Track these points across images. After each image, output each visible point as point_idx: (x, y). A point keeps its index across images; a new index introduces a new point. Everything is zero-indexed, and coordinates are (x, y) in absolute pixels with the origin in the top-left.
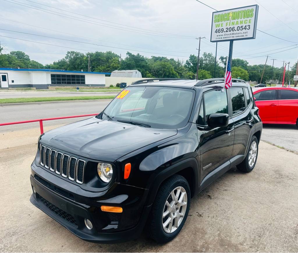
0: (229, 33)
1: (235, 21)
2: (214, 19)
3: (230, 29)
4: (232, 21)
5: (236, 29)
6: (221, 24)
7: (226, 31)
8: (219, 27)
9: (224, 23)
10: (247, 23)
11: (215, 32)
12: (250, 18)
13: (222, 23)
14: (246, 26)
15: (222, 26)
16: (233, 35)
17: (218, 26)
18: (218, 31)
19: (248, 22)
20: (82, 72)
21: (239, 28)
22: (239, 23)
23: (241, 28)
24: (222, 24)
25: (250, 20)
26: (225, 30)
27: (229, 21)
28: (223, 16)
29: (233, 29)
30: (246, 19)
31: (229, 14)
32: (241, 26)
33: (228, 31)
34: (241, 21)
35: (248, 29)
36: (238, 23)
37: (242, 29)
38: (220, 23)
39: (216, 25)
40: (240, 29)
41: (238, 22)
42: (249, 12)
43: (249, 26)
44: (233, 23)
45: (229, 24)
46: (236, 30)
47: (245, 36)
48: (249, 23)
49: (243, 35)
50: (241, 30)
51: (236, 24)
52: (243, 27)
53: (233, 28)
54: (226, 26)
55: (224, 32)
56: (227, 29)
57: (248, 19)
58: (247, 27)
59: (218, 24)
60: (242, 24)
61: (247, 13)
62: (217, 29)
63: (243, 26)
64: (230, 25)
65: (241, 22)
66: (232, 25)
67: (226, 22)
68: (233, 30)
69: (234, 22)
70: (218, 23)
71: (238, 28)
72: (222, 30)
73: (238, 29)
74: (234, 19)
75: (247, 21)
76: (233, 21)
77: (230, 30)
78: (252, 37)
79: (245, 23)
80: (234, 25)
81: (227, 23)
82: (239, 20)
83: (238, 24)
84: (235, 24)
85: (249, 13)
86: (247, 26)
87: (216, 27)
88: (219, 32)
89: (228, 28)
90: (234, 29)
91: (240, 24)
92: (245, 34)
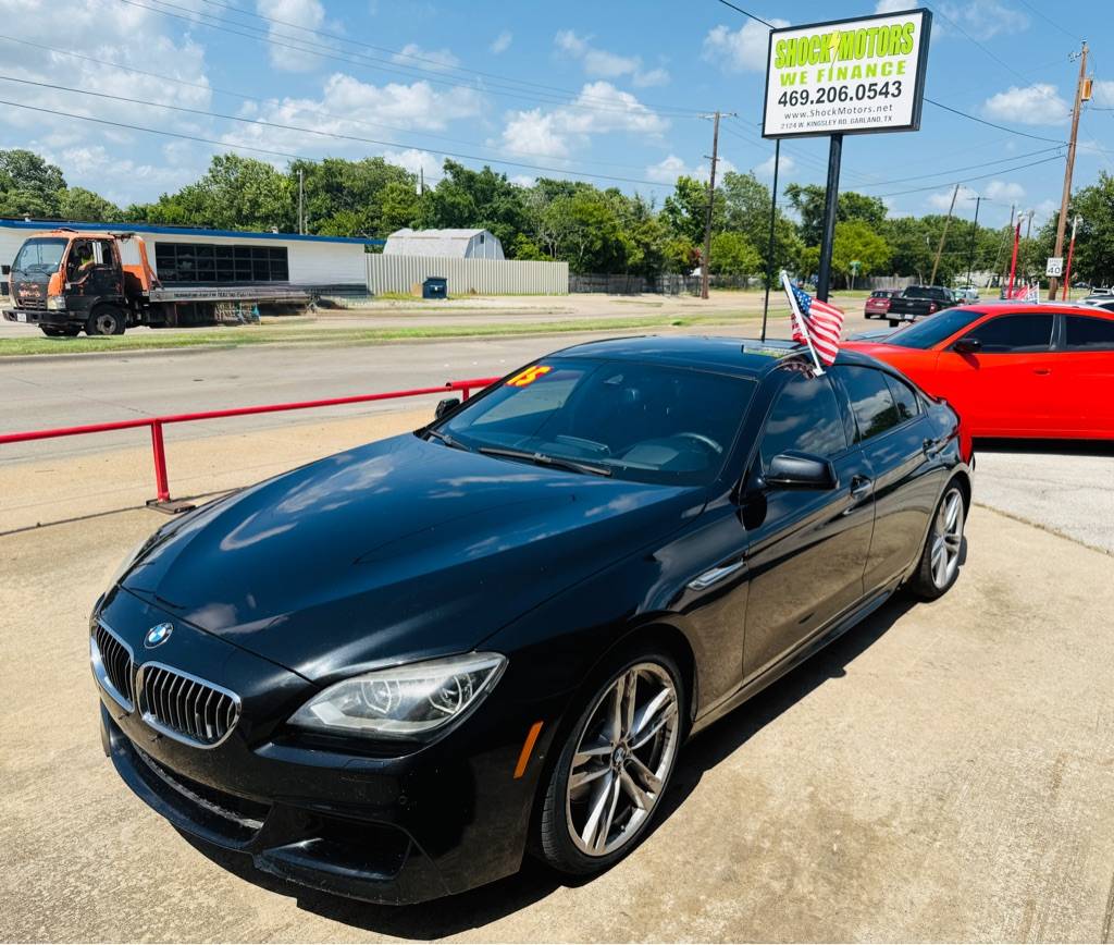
0: (827, 106)
1: (850, 64)
2: (774, 56)
3: (832, 91)
4: (838, 64)
5: (851, 92)
6: (798, 76)
7: (819, 101)
8: (792, 83)
9: (811, 70)
10: (890, 72)
11: (780, 102)
12: (901, 57)
13: (803, 69)
14: (887, 84)
15: (802, 82)
16: (842, 117)
17: (790, 79)
18: (788, 99)
19: (895, 69)
20: (275, 237)
21: (863, 92)
22: (864, 72)
23: (870, 90)
24: (802, 73)
25: (900, 63)
26: (814, 96)
27: (830, 64)
28: (806, 48)
29: (841, 94)
30: (887, 58)
31: (827, 37)
32: (871, 85)
33: (823, 102)
34: (869, 66)
35: (893, 95)
36: (859, 72)
37: (872, 94)
38: (797, 69)
39: (782, 76)
40: (867, 94)
41: (859, 67)
42: (899, 32)
43: (897, 85)
44: (842, 73)
45: (826, 73)
46: (851, 99)
47: (883, 119)
48: (899, 72)
49: (875, 115)
50: (869, 97)
51: (853, 77)
52: (878, 88)
53: (844, 90)
54: (819, 80)
55: (812, 102)
56: (821, 92)
57: (895, 60)
58: (892, 89)
59: (789, 75)
60: (874, 75)
61: (893, 39)
62: (785, 93)
63: (876, 85)
64: (830, 79)
65: (871, 70)
66: (838, 79)
67: (819, 66)
68: (843, 96)
69: (846, 69)
70: (791, 70)
71: (861, 88)
72: (804, 95)
73: (860, 96)
74: (844, 57)
75: (891, 65)
76: (843, 64)
77: (831, 98)
78: (909, 123)
79: (883, 74)
80: (845, 78)
81: (820, 72)
82: (864, 62)
83: (860, 76)
84: (849, 74)
85: (898, 36)
86: (890, 85)
87: (783, 84)
88: (794, 101)
89: (824, 90)
90: (846, 93)
91: (868, 75)
92: (882, 114)
